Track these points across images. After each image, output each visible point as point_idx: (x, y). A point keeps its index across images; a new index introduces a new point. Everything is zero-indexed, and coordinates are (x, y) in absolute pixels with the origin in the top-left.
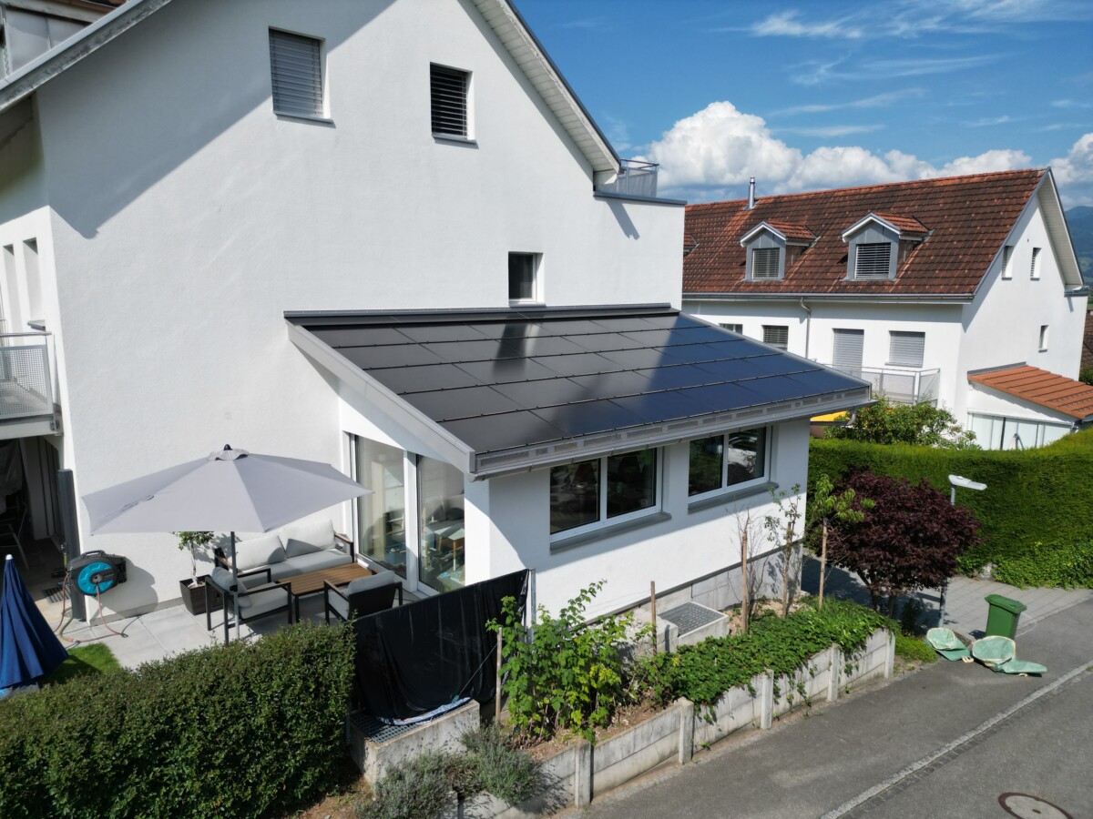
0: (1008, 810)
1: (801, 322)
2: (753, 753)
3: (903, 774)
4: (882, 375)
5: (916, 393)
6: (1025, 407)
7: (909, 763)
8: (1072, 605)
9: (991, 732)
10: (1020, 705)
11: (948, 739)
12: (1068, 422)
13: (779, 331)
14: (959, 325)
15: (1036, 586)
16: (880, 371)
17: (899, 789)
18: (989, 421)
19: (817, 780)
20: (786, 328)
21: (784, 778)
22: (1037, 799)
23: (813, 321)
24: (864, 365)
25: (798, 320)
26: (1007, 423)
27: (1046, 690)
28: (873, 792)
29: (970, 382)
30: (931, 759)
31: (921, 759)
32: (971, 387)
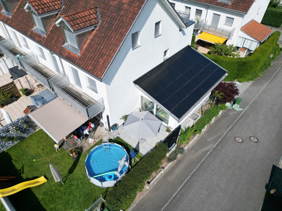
0: (235, 140)
1: (206, 10)
2: (204, 136)
3: (223, 136)
4: (223, 30)
6: (250, 37)
7: (224, 134)
8: (249, 87)
9: (234, 125)
10: (238, 118)
11: (228, 128)
12: (258, 42)
13: (200, 11)
14: (242, 18)
15: (243, 82)
16: (223, 29)
17: (222, 139)
18: (242, 38)
19: (213, 139)
20: (202, 11)
21: (209, 140)
22: (239, 137)
23: (209, 10)
24: (218, 26)
25: (205, 9)
26: (246, 39)
27: (242, 113)
28: (220, 140)
29: (241, 30)
30: (226, 132)
31: (225, 133)
32: (241, 31)
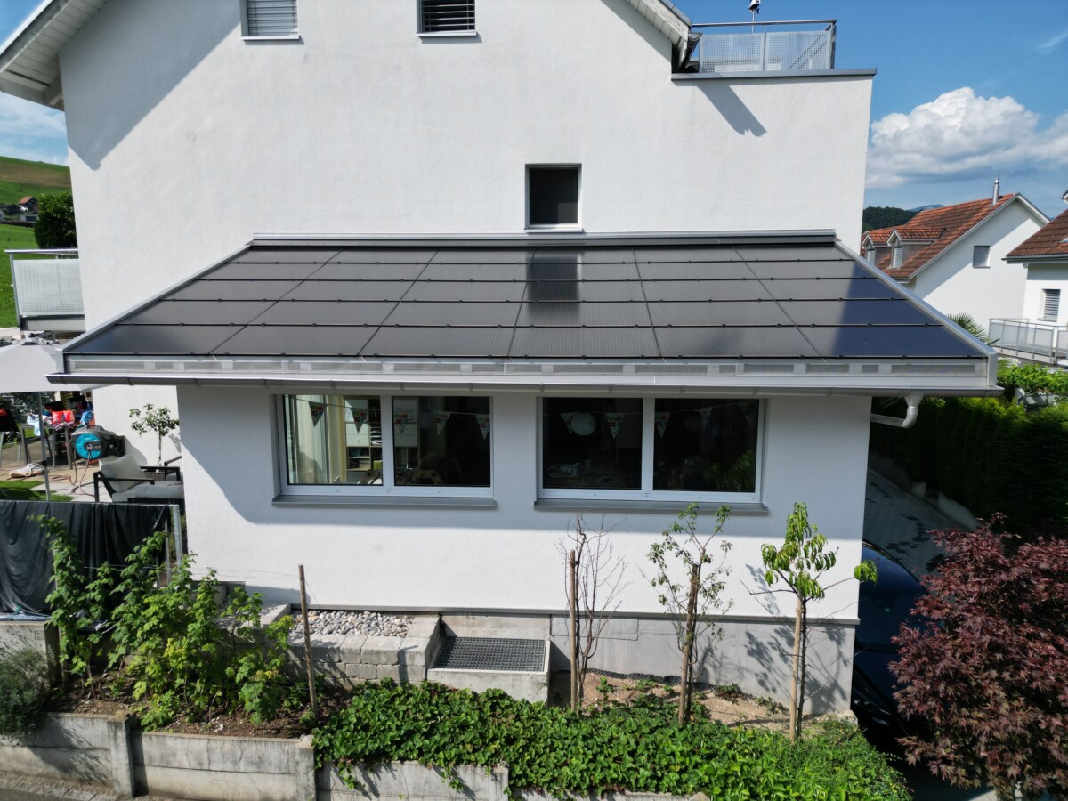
5: (1054, 345)
